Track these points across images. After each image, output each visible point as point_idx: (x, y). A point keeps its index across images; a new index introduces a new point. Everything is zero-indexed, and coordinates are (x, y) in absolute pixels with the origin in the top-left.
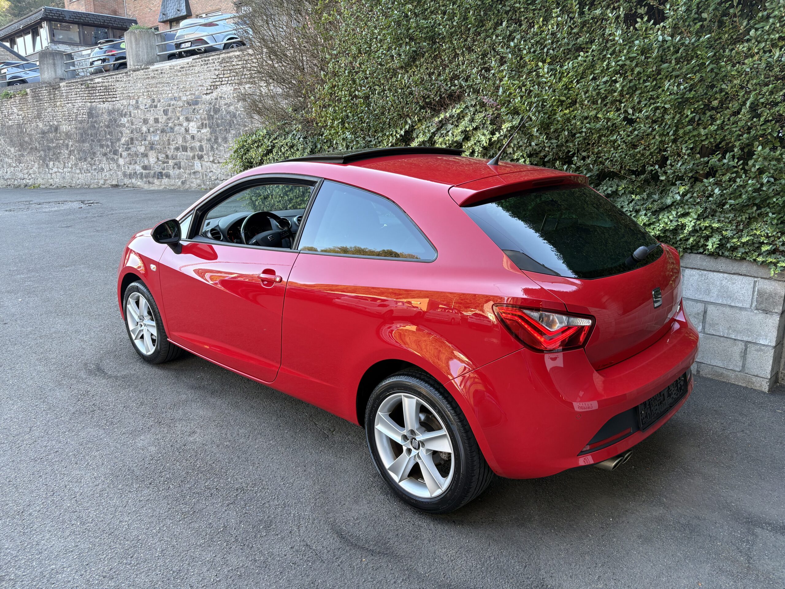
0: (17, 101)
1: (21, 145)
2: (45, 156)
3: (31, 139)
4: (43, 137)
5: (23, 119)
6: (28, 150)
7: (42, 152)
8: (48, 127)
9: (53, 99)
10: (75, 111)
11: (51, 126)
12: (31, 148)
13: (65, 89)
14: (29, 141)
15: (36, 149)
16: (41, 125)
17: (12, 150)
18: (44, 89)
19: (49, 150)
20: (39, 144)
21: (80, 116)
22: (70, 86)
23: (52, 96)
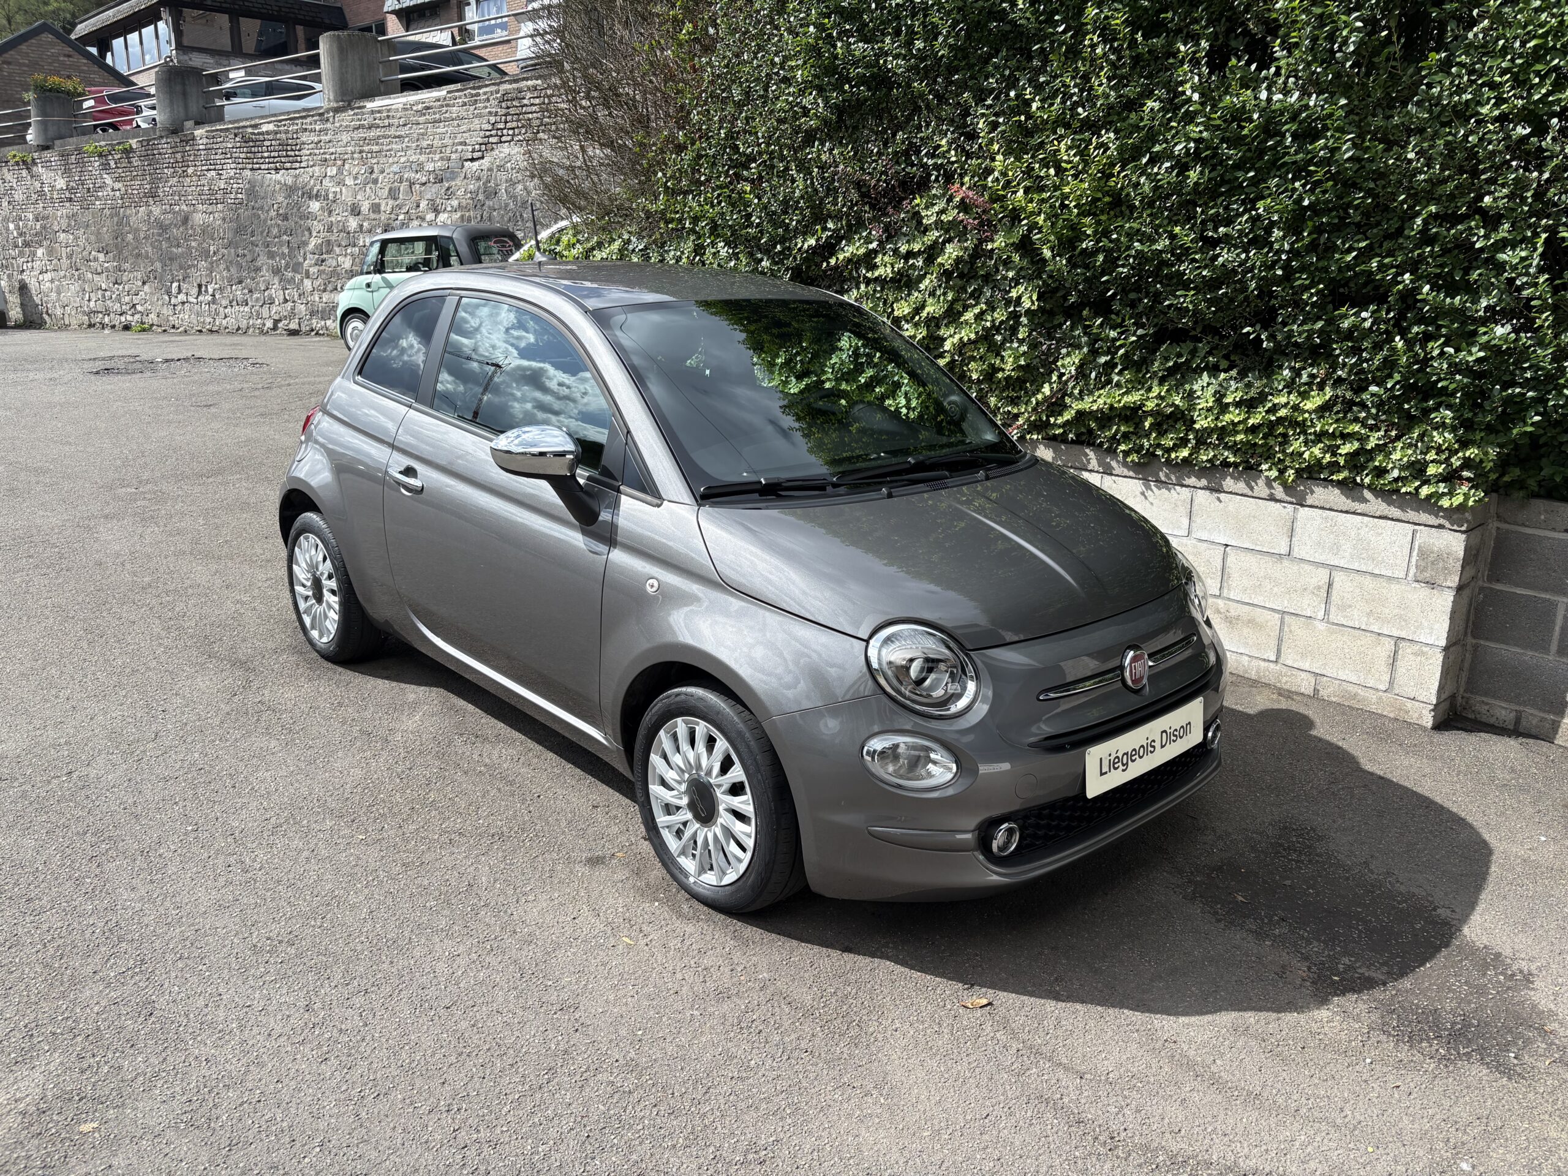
0: (113, 163)
1: (118, 249)
2: (164, 271)
3: (137, 238)
4: (160, 235)
5: (122, 199)
6: (131, 259)
7: (158, 265)
8: (171, 216)
9: (181, 161)
10: (222, 186)
11: (176, 213)
12: (138, 255)
13: (205, 141)
14: (133, 241)
15: (147, 257)
16: (156, 211)
17: (102, 257)
18: (164, 140)
19: (171, 259)
20: (153, 247)
21: (232, 196)
22: (213, 137)
23: (179, 156)
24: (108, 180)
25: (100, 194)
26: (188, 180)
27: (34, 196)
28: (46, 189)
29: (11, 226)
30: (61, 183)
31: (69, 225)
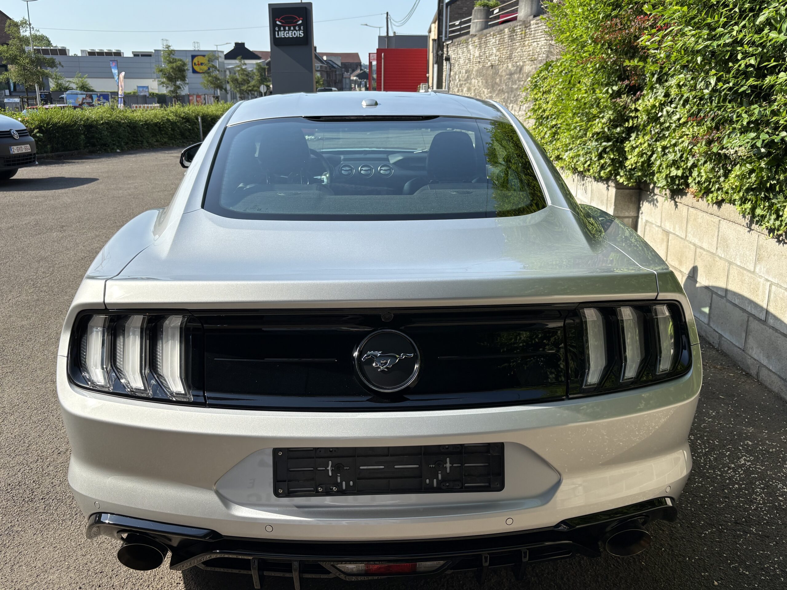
0: (497, 41)
1: (493, 87)
2: (508, 98)
3: (500, 80)
4: (509, 79)
5: (499, 60)
6: (497, 92)
7: (506, 94)
8: (515, 68)
9: (523, 39)
10: (538, 50)
11: (517, 67)
12: (500, 90)
13: (535, 26)
14: (499, 82)
15: (503, 91)
16: (510, 65)
17: (486, 91)
18: (518, 28)
19: (512, 91)
20: (506, 85)
21: (541, 56)
22: (538, 24)
23: (523, 35)
24: (494, 51)
25: (490, 58)
26: (525, 48)
27: (467, 61)
28: (471, 57)
29: (457, 77)
30: (477, 54)
31: (477, 75)
